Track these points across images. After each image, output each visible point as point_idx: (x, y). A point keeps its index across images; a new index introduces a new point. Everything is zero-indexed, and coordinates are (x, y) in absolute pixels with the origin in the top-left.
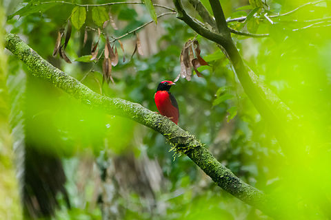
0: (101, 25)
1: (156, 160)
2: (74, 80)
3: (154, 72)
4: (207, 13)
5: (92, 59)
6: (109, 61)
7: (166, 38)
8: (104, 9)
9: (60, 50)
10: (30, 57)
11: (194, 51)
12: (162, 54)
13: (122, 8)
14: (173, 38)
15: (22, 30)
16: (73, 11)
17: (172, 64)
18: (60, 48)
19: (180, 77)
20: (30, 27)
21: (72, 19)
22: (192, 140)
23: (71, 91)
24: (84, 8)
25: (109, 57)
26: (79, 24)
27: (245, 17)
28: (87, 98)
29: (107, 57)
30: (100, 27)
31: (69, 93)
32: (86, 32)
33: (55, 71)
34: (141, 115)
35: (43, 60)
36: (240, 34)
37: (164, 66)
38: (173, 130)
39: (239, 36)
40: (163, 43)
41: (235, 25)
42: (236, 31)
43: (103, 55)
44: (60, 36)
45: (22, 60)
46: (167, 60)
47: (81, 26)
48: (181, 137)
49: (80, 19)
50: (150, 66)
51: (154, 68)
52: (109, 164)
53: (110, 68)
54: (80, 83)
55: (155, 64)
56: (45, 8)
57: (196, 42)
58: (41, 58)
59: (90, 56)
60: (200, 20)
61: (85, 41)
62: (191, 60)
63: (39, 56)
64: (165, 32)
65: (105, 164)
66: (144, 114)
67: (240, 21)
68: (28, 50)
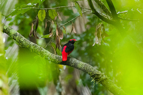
0: (53, 19)
1: (87, 86)
2: (40, 48)
3: (84, 41)
4: (108, 10)
5: (50, 36)
6: (59, 37)
7: (89, 23)
8: (55, 10)
9: (33, 32)
10: (17, 37)
11: (102, 30)
12: (87, 32)
13: (65, 9)
14: (92, 24)
15: (15, 23)
16: (39, 12)
17: (92, 37)
18: (33, 31)
19: (96, 43)
20: (19, 21)
21: (38, 16)
22: (103, 75)
23: (39, 53)
24: (45, 10)
25: (58, 35)
26: (42, 19)
27: (127, 11)
28: (48, 56)
29: (57, 34)
30: (53, 20)
31: (39, 54)
32: (46, 22)
33: (30, 43)
34: (76, 64)
35: (24, 38)
36: (125, 20)
37: (89, 38)
38: (93, 71)
39: (124, 21)
40: (88, 26)
41: (122, 15)
42: (123, 18)
43: (55, 34)
44: (33, 25)
45: (13, 38)
46: (90, 35)
47: (43, 19)
48: (97, 74)
49: (43, 16)
50: (81, 38)
51: (83, 39)
52: (62, 90)
53: (60, 41)
54: (44, 49)
55: (84, 37)
56: (24, 11)
57: (102, 25)
58: (23, 37)
59: (49, 35)
60: (104, 14)
61: (46, 27)
62: (101, 34)
63: (22, 36)
64: (88, 21)
65: (60, 90)
66: (77, 63)
67: (124, 13)
68: (16, 33)
